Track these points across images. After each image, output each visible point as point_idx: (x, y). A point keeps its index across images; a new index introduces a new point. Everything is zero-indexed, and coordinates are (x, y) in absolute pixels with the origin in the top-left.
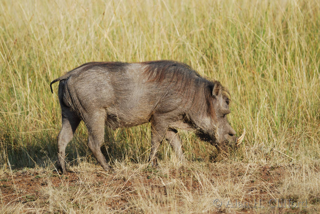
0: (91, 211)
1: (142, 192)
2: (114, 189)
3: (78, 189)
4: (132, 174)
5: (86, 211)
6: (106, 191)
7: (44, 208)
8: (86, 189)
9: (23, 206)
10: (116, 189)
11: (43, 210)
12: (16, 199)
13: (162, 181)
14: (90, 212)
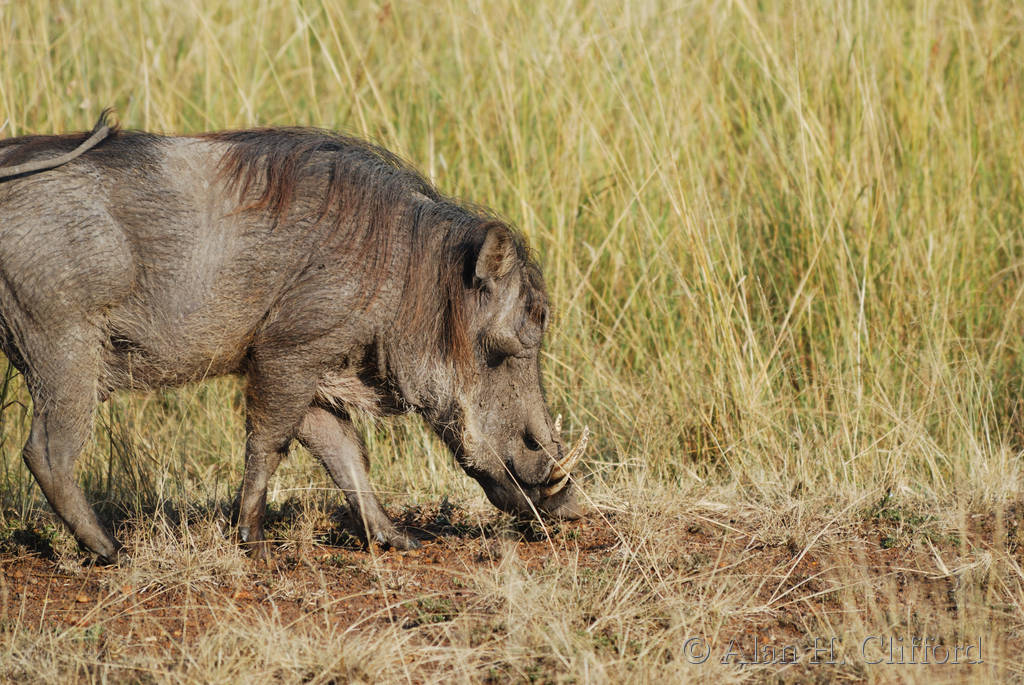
0: (664, 666)
1: (859, 599)
2: (752, 583)
3: (615, 580)
4: (822, 527)
5: (646, 663)
6: (720, 592)
7: (482, 651)
8: (643, 582)
9: (408, 637)
10: (761, 585)
11: (479, 654)
12: (380, 612)
13: (938, 558)
14: (658, 667)
